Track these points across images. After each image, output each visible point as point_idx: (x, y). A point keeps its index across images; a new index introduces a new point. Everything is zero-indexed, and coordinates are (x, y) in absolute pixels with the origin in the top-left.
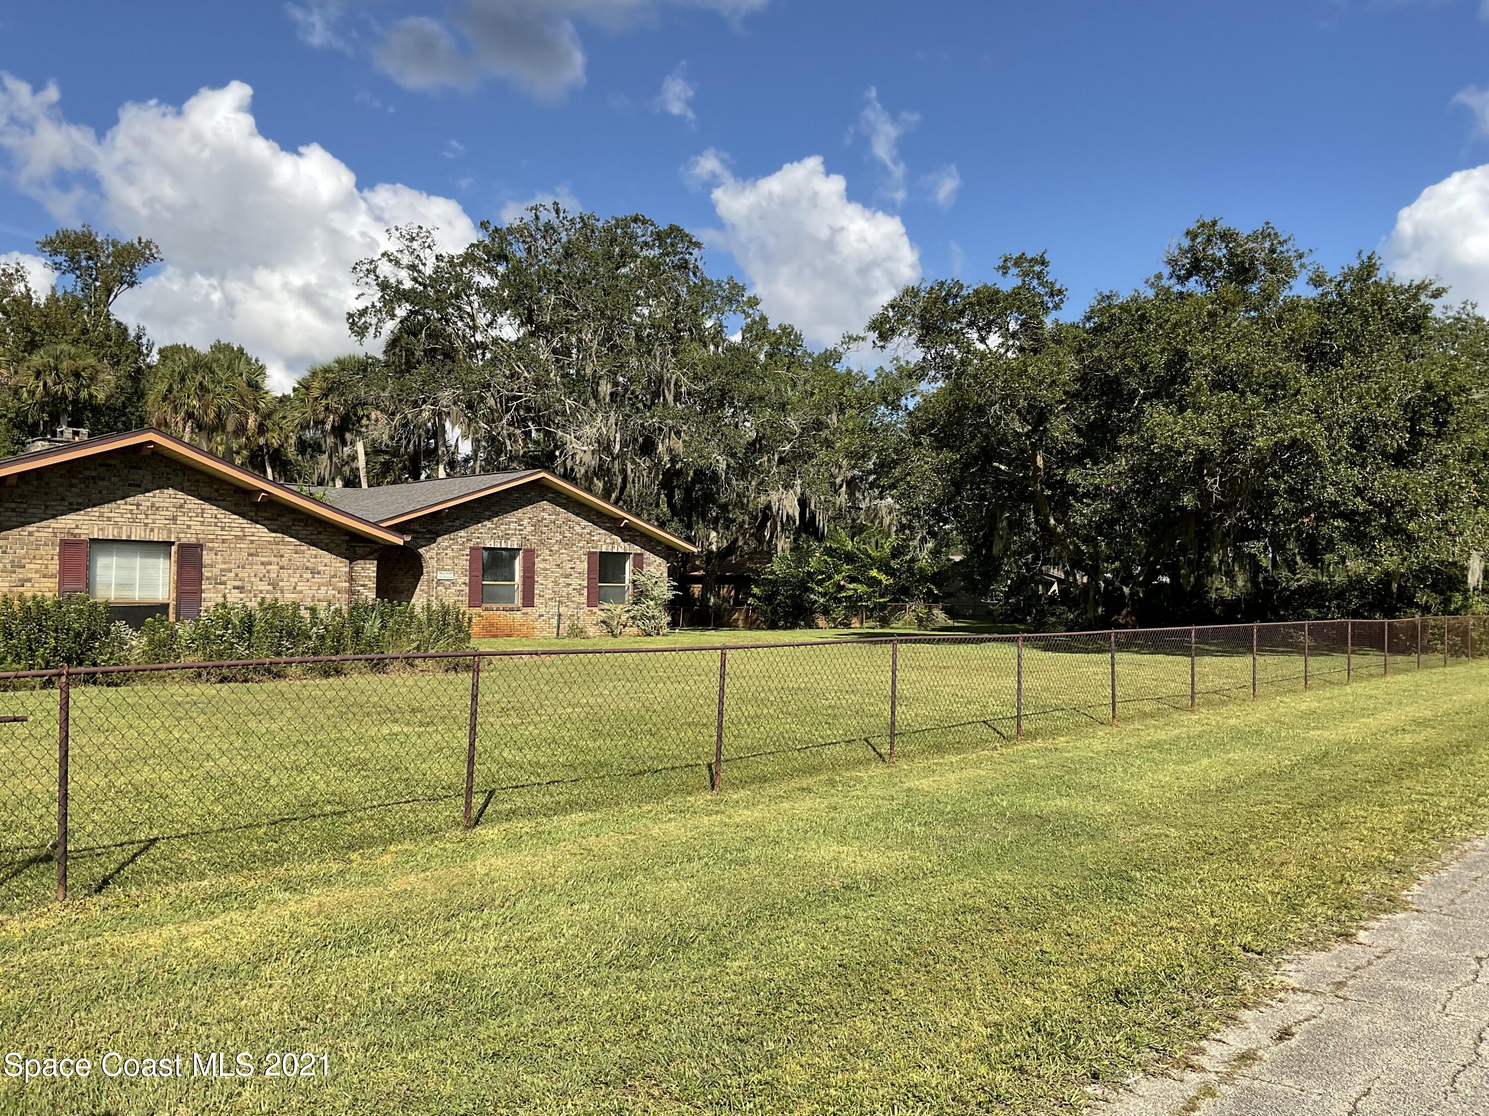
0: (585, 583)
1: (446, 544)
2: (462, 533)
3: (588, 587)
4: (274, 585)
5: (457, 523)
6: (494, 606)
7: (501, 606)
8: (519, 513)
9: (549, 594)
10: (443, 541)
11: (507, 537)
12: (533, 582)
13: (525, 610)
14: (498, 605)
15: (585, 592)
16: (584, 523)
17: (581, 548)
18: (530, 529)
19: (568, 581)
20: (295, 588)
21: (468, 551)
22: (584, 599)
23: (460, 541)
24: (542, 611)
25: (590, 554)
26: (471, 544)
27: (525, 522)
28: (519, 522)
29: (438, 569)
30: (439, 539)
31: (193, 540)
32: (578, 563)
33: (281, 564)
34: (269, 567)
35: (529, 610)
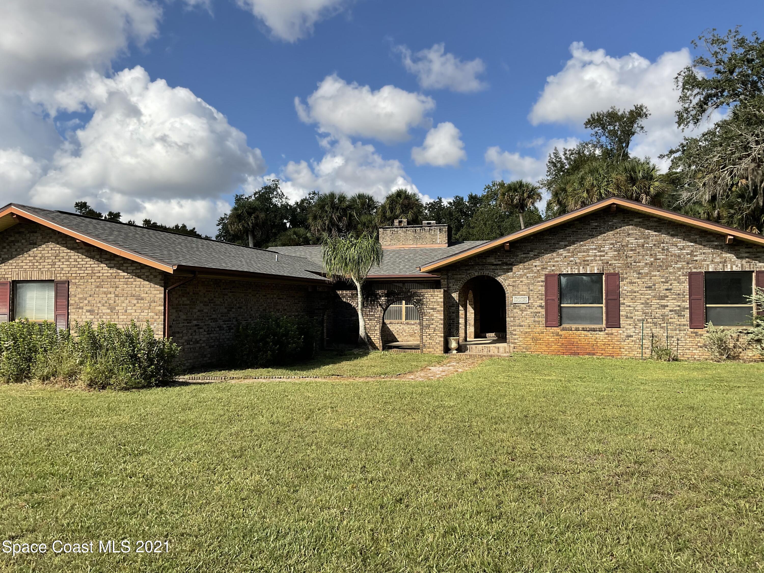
0: (687, 305)
1: (521, 272)
2: (537, 263)
3: (691, 308)
4: (112, 309)
5: (531, 254)
6: (574, 326)
7: (581, 327)
8: (599, 240)
9: (638, 315)
10: (518, 270)
11: (586, 263)
12: (619, 305)
13: (609, 330)
14: (577, 326)
15: (687, 314)
16: (682, 243)
17: (679, 269)
18: (611, 254)
19: (664, 302)
20: (126, 311)
21: (543, 278)
22: (685, 320)
23: (535, 269)
24: (631, 331)
25: (691, 275)
26: (546, 272)
27: (607, 248)
28: (599, 248)
29: (515, 295)
30: (515, 268)
31: (64, 278)
32: (675, 284)
33: (117, 293)
34: (109, 296)
35: (614, 330)
